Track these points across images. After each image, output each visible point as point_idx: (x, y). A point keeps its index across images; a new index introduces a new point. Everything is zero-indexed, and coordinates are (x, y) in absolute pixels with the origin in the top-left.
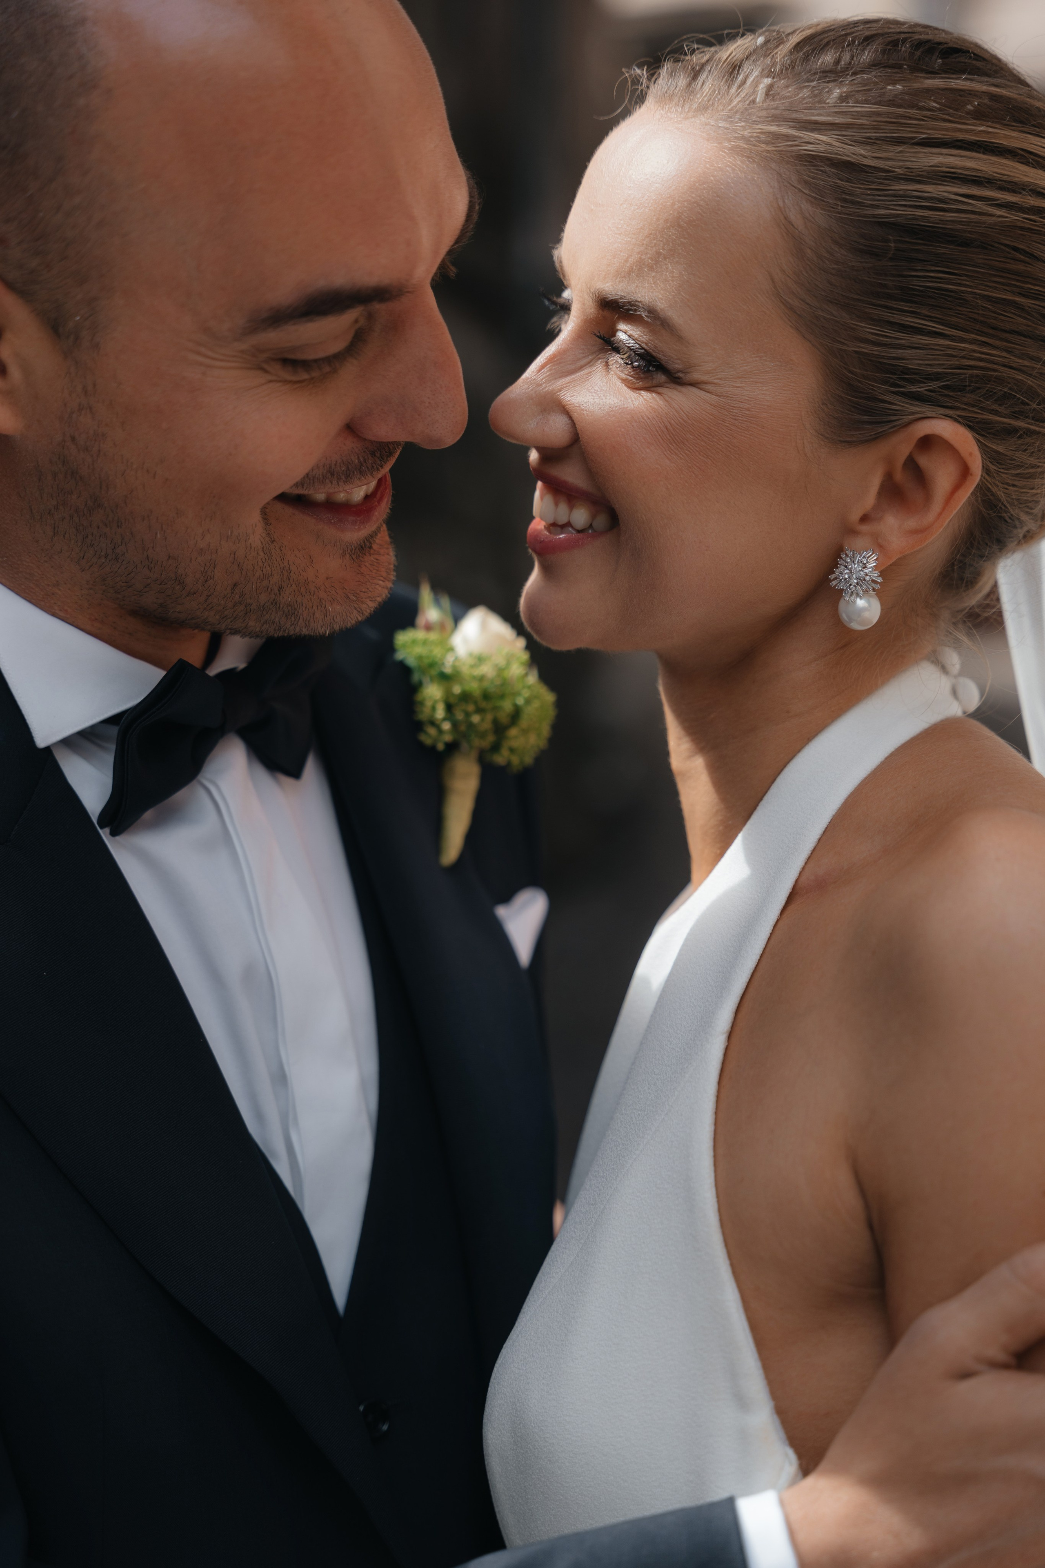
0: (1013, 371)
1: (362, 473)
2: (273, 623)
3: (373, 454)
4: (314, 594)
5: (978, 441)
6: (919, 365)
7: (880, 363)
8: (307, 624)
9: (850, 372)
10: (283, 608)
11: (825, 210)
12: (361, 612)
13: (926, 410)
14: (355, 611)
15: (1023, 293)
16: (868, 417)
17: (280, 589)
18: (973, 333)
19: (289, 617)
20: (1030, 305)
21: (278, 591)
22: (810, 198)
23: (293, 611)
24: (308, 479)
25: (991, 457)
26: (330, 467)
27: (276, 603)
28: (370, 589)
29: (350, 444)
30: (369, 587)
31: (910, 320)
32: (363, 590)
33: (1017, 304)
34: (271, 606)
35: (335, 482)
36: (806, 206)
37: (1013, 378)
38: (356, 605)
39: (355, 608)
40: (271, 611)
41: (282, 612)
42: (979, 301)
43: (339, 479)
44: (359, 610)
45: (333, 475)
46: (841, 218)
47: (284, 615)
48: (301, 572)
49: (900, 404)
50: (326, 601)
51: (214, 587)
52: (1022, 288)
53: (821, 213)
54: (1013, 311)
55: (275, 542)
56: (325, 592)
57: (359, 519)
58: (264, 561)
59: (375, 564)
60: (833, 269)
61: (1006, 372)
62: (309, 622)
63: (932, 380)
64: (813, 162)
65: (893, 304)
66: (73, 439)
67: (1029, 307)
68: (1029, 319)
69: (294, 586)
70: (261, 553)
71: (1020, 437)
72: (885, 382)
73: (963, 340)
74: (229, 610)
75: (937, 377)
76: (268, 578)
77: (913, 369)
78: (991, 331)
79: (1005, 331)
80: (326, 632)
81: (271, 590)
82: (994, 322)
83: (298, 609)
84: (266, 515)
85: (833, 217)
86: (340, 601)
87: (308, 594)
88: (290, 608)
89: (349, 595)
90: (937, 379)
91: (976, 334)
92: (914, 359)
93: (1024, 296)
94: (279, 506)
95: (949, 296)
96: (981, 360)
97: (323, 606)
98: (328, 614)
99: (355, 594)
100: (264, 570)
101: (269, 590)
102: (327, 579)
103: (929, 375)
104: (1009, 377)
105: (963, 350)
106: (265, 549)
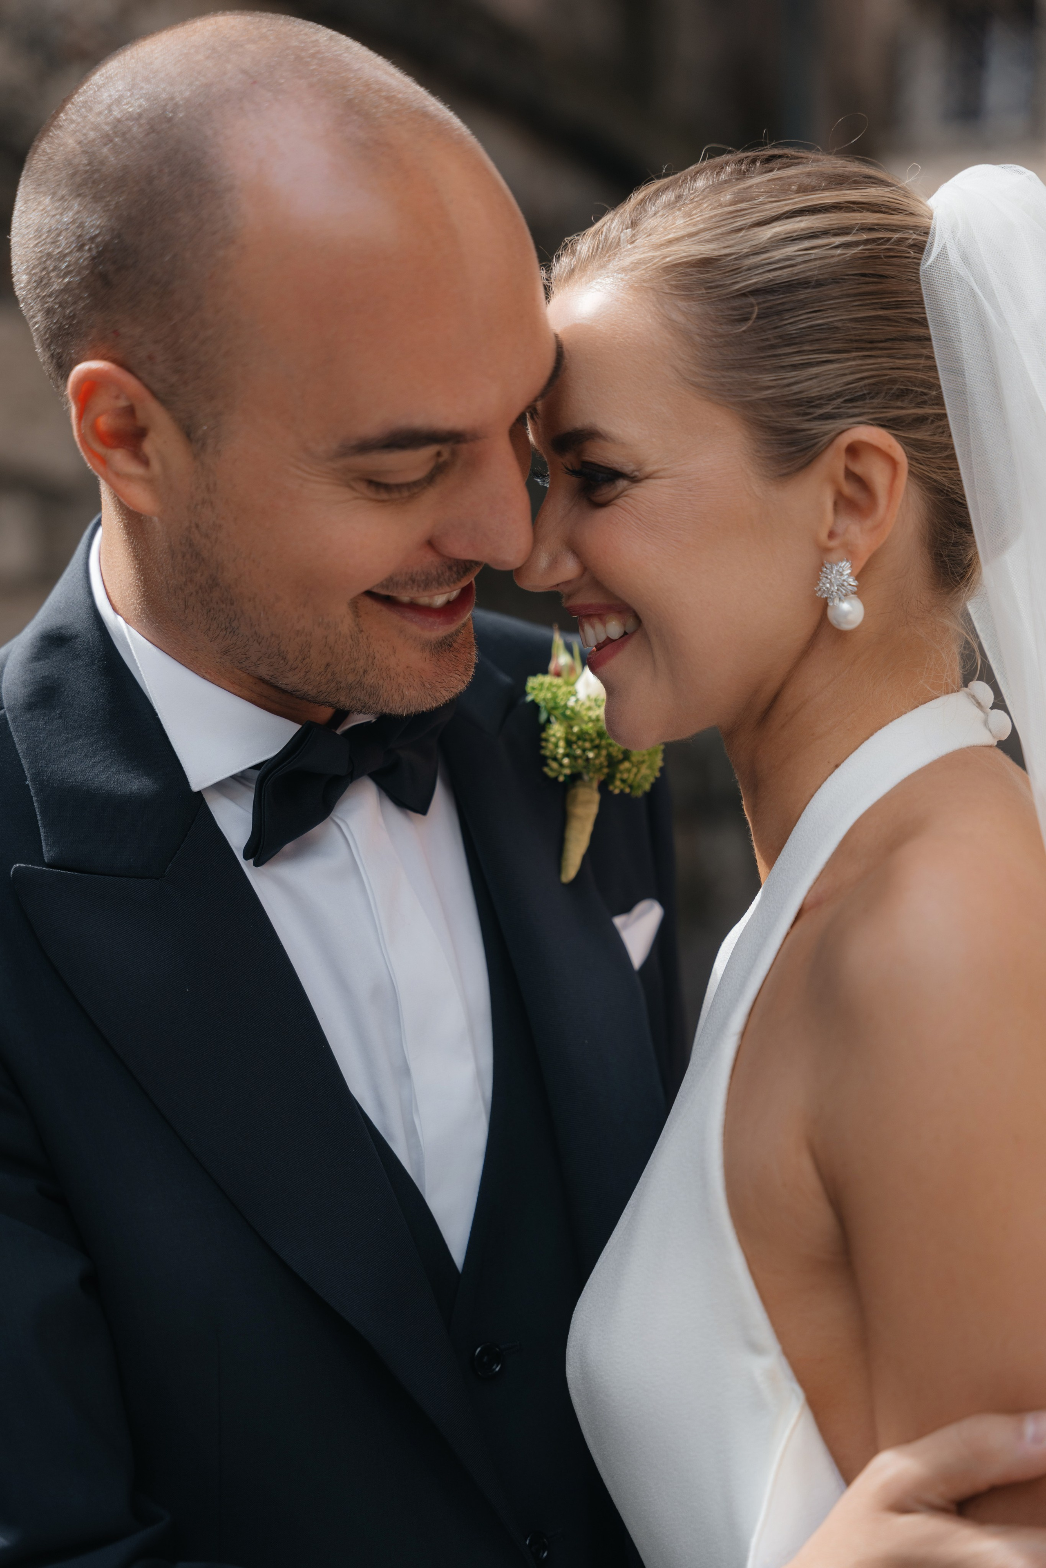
0: (902, 371)
1: (440, 584)
2: (359, 700)
3: (450, 568)
4: (393, 679)
5: (895, 436)
6: (819, 391)
7: (787, 401)
8: (387, 703)
9: (766, 416)
10: (366, 688)
11: (697, 301)
12: (434, 698)
13: (840, 424)
14: (429, 698)
15: (884, 307)
16: (796, 447)
17: (365, 672)
18: (853, 351)
19: (372, 696)
20: (894, 315)
21: (363, 674)
22: (682, 297)
23: (375, 692)
24: (390, 581)
25: (912, 446)
26: (412, 576)
27: (361, 683)
28: (445, 680)
29: (429, 559)
30: (444, 678)
31: (797, 359)
32: (439, 681)
33: (882, 317)
34: (357, 686)
35: (415, 589)
36: (681, 304)
37: (904, 377)
38: (430, 693)
39: (430, 695)
40: (357, 689)
41: (365, 691)
42: (848, 325)
43: (419, 586)
44: (433, 696)
45: (413, 581)
46: (712, 301)
47: (367, 694)
48: (384, 659)
49: (817, 427)
50: (403, 686)
51: (310, 665)
52: (881, 303)
53: (695, 305)
54: (880, 324)
55: (363, 633)
56: (404, 678)
57: (438, 620)
58: (352, 647)
59: (454, 659)
60: (721, 342)
61: (895, 374)
62: (388, 702)
63: (834, 399)
64: (675, 270)
65: (779, 351)
66: (197, 526)
67: (894, 316)
68: (898, 326)
69: (377, 670)
70: (350, 641)
71: (932, 422)
72: (798, 414)
73: (848, 360)
74: (323, 686)
75: (838, 395)
76: (355, 661)
77: (816, 396)
78: (869, 345)
79: (882, 342)
80: (403, 712)
81: (358, 672)
82: (869, 337)
83: (379, 691)
84: (357, 608)
85: (705, 304)
86: (416, 687)
87: (389, 678)
88: (372, 689)
89: (425, 683)
90: (839, 397)
91: (856, 352)
92: (814, 389)
93: (886, 309)
94: (368, 602)
95: (822, 329)
96: (867, 370)
97: (401, 690)
98: (405, 697)
99: (431, 683)
100: (352, 654)
101: (356, 672)
102: (407, 667)
103: (831, 395)
104: (900, 377)
105: (851, 366)
106: (353, 637)
